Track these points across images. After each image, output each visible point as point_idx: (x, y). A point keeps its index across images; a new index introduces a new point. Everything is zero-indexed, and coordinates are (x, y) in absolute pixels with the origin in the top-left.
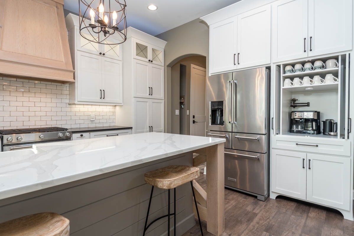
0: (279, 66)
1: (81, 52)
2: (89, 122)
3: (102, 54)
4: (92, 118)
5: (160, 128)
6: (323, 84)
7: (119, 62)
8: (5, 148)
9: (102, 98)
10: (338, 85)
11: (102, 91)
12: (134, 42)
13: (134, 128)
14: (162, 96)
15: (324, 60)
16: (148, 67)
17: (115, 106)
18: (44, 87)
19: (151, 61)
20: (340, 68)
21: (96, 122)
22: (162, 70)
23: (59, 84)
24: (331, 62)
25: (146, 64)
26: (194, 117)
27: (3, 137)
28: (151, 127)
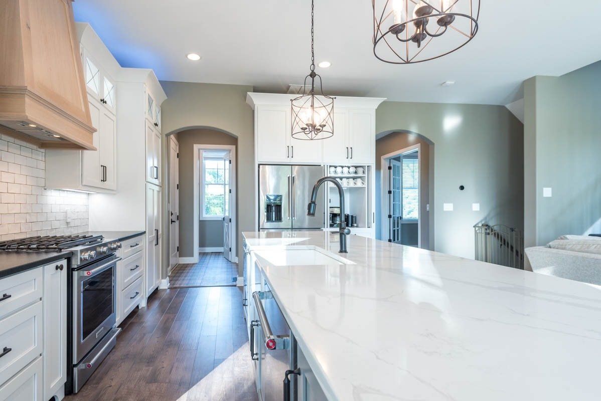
0: (327, 166)
1: (88, 95)
2: (64, 226)
3: (103, 101)
4: (68, 216)
5: (160, 232)
6: (356, 186)
7: (114, 118)
8: (75, 274)
9: (104, 180)
10: (365, 187)
11: (104, 167)
12: (147, 92)
13: (147, 232)
14: (161, 181)
15: (356, 167)
16: (153, 134)
17: (89, 194)
18: (19, 153)
19: (156, 125)
20: (366, 175)
21: (72, 224)
22: (160, 140)
23: (35, 147)
24: (360, 170)
25: (153, 127)
26: (172, 214)
27: (72, 253)
28: (157, 231)
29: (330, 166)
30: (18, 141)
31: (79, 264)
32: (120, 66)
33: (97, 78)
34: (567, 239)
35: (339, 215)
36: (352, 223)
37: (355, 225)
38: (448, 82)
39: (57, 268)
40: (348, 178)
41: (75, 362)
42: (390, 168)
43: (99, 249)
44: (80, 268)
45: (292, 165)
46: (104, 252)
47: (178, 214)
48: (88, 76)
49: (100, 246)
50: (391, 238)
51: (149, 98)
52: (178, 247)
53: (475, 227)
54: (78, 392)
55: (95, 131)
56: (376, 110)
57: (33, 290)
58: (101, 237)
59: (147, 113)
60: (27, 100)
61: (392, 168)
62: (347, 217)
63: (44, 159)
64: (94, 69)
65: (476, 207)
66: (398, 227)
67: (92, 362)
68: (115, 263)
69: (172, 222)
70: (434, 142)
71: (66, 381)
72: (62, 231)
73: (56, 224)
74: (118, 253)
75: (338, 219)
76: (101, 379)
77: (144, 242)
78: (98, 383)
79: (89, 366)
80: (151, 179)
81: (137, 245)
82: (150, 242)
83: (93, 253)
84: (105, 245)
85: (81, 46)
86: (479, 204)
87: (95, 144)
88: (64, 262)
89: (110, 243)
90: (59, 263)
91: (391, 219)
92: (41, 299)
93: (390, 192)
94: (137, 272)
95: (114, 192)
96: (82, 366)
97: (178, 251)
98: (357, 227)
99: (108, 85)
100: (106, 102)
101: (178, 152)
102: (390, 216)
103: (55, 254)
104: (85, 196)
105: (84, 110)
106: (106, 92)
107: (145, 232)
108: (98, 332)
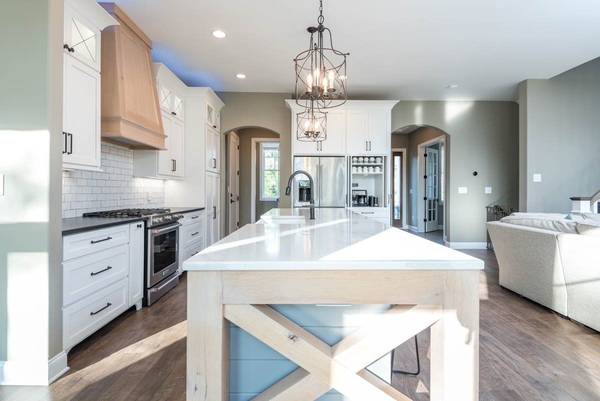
0: (350, 157)
1: (161, 111)
2: (147, 202)
3: (174, 113)
4: (149, 196)
5: (218, 209)
6: (375, 173)
7: (182, 124)
8: (149, 231)
9: (174, 170)
10: (382, 174)
11: (174, 161)
12: (207, 104)
13: (206, 209)
14: (219, 169)
15: (375, 157)
16: (212, 134)
17: (164, 180)
18: (116, 153)
19: (215, 127)
20: (383, 164)
21: (152, 202)
22: (219, 138)
23: (127, 149)
24: (379, 160)
25: (212, 130)
26: (232, 195)
27: (148, 218)
28: (215, 208)
29: (353, 157)
30: (116, 146)
31: (151, 225)
32: (186, 86)
33: (169, 98)
34: (514, 215)
35: (365, 197)
36: (374, 203)
37: (376, 205)
38: (452, 86)
39: (138, 226)
40: (368, 166)
41: (149, 286)
42: (425, 155)
43: (165, 217)
44: (152, 228)
45: (320, 156)
46: (169, 220)
47: (238, 195)
48: (162, 97)
49: (167, 215)
50: (426, 218)
51: (209, 107)
52: (238, 223)
53: (487, 208)
54: (151, 305)
55: (166, 137)
56: (392, 110)
57: (124, 237)
58: (169, 210)
59: (207, 119)
60: (122, 124)
61: (428, 155)
62: (370, 198)
63: (132, 156)
64: (167, 92)
65: (488, 190)
66: (434, 207)
67: (160, 288)
68: (178, 228)
69: (232, 201)
70: (450, 134)
71: (143, 297)
72: (145, 206)
73: (140, 201)
74: (180, 221)
75: (362, 199)
76: (166, 300)
77: (203, 215)
78: (163, 302)
79: (157, 290)
80: (210, 168)
81: (197, 217)
82: (209, 216)
83: (161, 219)
84: (171, 214)
85: (157, 77)
86: (491, 188)
87: (166, 146)
88: (142, 223)
89: (175, 213)
90: (139, 223)
91: (426, 201)
92: (128, 243)
93: (425, 177)
94: (197, 237)
95: (182, 179)
96: (153, 290)
97: (238, 225)
98: (378, 206)
99: (178, 100)
100: (175, 114)
101: (239, 144)
102: (425, 199)
103: (138, 218)
104: (161, 182)
105: (158, 124)
106: (176, 106)
107: (204, 208)
108: (165, 272)
